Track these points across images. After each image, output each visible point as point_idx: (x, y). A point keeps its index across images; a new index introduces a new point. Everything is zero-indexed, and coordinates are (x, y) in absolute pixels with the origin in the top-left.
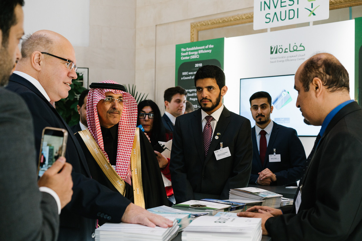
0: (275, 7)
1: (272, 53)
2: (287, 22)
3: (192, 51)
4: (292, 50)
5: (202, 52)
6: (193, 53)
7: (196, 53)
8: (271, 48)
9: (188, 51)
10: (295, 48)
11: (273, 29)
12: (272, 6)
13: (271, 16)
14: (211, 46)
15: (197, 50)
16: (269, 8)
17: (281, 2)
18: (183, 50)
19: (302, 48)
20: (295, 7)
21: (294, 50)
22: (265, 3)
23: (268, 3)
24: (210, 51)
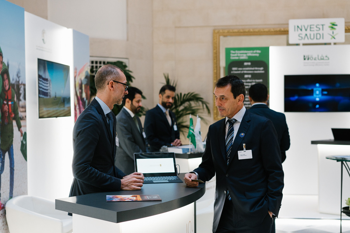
0: (306, 30)
1: (305, 59)
2: (315, 41)
3: (241, 53)
4: (320, 58)
5: (250, 55)
6: (241, 55)
7: (245, 55)
8: (304, 56)
9: (237, 53)
10: (322, 58)
11: (304, 44)
12: (303, 29)
13: (303, 36)
14: (259, 52)
15: (246, 53)
16: (301, 30)
17: (311, 28)
18: (232, 52)
19: (327, 58)
20: (321, 32)
21: (321, 59)
22: (298, 27)
23: (300, 27)
24: (258, 55)
